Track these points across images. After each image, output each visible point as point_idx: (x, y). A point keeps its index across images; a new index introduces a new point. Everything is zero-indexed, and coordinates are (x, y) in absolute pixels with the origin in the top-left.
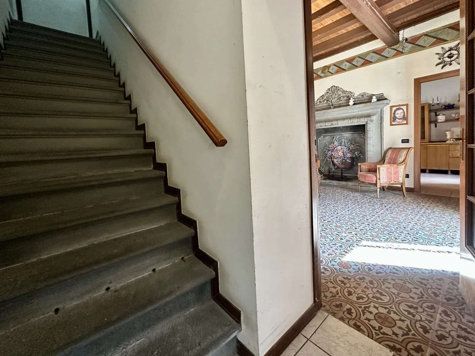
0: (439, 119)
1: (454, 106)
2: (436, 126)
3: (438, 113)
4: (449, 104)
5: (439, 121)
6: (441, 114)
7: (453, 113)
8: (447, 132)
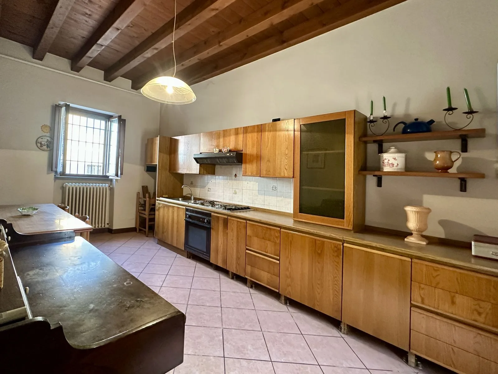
0: (386, 161)
1: (433, 126)
2: (379, 184)
3: (385, 145)
4: (416, 119)
5: (386, 169)
6: (393, 150)
7: (430, 150)
8: (408, 209)
